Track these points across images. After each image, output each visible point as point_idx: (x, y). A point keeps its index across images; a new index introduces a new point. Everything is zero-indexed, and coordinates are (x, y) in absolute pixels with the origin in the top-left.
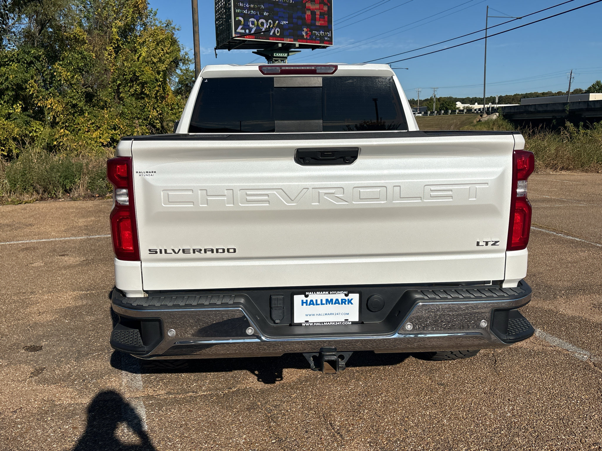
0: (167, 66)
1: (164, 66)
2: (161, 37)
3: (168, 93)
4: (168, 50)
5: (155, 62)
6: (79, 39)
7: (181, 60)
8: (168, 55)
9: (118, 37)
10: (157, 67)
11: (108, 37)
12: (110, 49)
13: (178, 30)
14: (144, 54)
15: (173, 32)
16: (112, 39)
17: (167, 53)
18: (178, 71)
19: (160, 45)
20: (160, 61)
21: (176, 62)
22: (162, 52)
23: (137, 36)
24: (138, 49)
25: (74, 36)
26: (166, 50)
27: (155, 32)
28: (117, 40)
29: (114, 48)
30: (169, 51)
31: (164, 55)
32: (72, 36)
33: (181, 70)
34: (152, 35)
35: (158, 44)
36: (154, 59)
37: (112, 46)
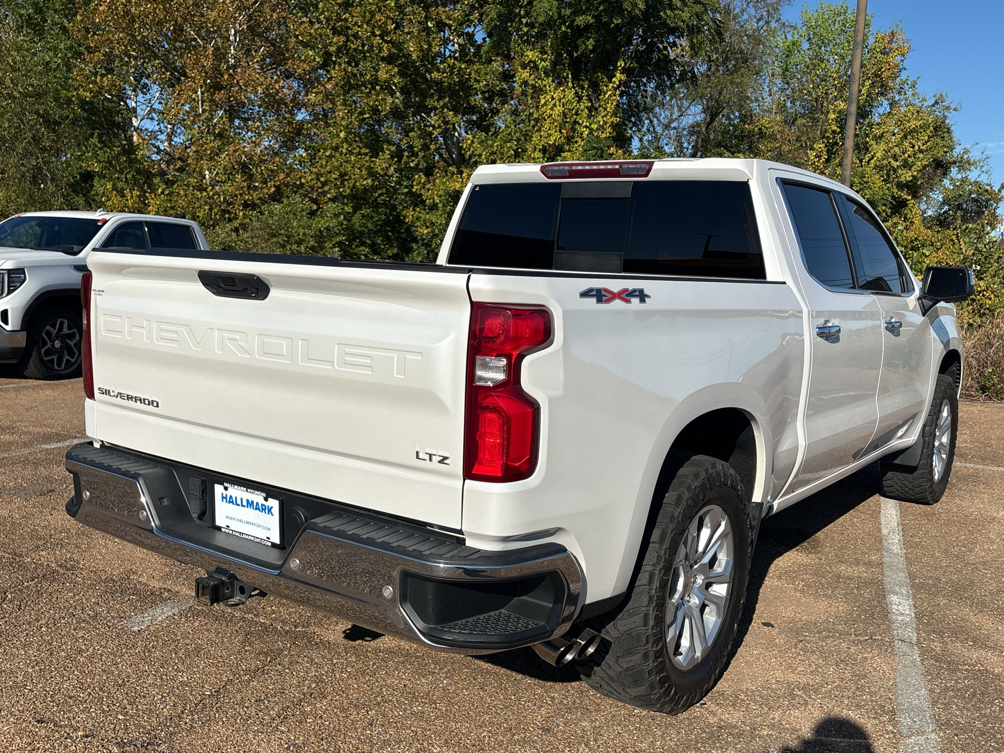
0: (915, 174)
1: (910, 174)
2: (913, 124)
3: (914, 220)
4: (924, 144)
5: (896, 167)
6: (766, 133)
7: (955, 163)
8: (921, 156)
9: (835, 128)
10: (897, 176)
11: (820, 127)
12: (820, 148)
13: (955, 110)
14: (879, 155)
15: (946, 113)
16: (826, 131)
17: (921, 151)
18: (947, 182)
19: (909, 137)
20: (906, 165)
21: (941, 166)
22: (911, 149)
23: (873, 125)
24: (872, 145)
25: (760, 129)
26: (919, 147)
27: (905, 116)
28: (834, 132)
29: (826, 146)
30: (924, 148)
31: (915, 154)
32: (756, 129)
33: (952, 179)
34: (899, 121)
35: (905, 137)
36: (893, 162)
37: (823, 142)
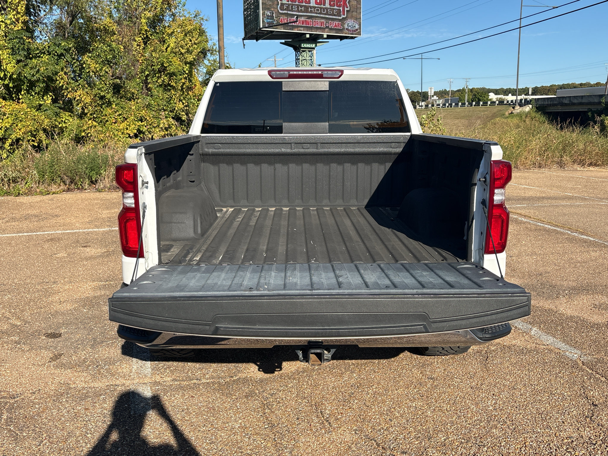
0: (194, 57)
1: (192, 57)
2: (189, 28)
3: (196, 83)
4: (196, 40)
5: (183, 52)
6: (108, 30)
7: (209, 51)
8: (196, 46)
9: (147, 28)
10: (184, 58)
11: (137, 27)
12: (139, 40)
13: (206, 20)
14: (172, 45)
15: (202, 22)
16: (141, 30)
17: (195, 44)
18: (206, 62)
19: (188, 35)
20: (189, 51)
21: (204, 53)
22: (190, 42)
23: (166, 27)
24: (166, 39)
25: (104, 27)
26: (194, 41)
27: (184, 23)
28: (146, 31)
29: (142, 39)
30: (196, 42)
31: (192, 46)
32: (102, 27)
33: (209, 60)
34: (180, 25)
35: (186, 35)
36: (181, 49)
37: (141, 37)
